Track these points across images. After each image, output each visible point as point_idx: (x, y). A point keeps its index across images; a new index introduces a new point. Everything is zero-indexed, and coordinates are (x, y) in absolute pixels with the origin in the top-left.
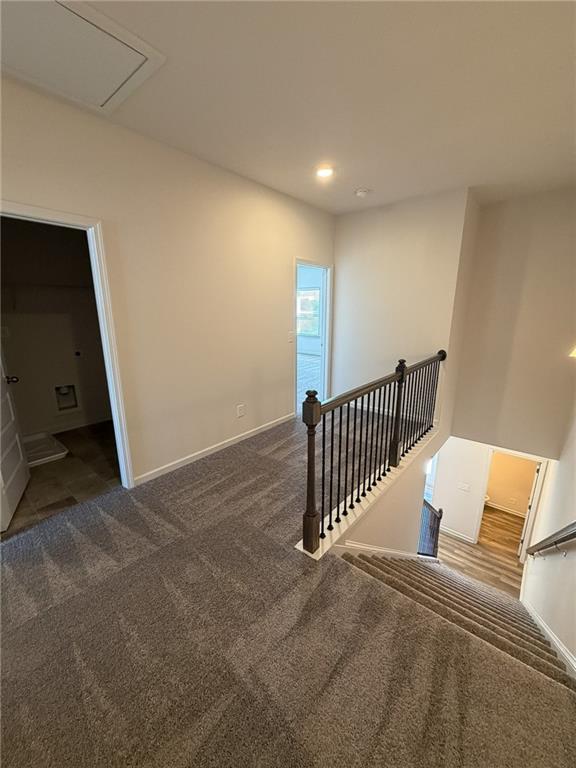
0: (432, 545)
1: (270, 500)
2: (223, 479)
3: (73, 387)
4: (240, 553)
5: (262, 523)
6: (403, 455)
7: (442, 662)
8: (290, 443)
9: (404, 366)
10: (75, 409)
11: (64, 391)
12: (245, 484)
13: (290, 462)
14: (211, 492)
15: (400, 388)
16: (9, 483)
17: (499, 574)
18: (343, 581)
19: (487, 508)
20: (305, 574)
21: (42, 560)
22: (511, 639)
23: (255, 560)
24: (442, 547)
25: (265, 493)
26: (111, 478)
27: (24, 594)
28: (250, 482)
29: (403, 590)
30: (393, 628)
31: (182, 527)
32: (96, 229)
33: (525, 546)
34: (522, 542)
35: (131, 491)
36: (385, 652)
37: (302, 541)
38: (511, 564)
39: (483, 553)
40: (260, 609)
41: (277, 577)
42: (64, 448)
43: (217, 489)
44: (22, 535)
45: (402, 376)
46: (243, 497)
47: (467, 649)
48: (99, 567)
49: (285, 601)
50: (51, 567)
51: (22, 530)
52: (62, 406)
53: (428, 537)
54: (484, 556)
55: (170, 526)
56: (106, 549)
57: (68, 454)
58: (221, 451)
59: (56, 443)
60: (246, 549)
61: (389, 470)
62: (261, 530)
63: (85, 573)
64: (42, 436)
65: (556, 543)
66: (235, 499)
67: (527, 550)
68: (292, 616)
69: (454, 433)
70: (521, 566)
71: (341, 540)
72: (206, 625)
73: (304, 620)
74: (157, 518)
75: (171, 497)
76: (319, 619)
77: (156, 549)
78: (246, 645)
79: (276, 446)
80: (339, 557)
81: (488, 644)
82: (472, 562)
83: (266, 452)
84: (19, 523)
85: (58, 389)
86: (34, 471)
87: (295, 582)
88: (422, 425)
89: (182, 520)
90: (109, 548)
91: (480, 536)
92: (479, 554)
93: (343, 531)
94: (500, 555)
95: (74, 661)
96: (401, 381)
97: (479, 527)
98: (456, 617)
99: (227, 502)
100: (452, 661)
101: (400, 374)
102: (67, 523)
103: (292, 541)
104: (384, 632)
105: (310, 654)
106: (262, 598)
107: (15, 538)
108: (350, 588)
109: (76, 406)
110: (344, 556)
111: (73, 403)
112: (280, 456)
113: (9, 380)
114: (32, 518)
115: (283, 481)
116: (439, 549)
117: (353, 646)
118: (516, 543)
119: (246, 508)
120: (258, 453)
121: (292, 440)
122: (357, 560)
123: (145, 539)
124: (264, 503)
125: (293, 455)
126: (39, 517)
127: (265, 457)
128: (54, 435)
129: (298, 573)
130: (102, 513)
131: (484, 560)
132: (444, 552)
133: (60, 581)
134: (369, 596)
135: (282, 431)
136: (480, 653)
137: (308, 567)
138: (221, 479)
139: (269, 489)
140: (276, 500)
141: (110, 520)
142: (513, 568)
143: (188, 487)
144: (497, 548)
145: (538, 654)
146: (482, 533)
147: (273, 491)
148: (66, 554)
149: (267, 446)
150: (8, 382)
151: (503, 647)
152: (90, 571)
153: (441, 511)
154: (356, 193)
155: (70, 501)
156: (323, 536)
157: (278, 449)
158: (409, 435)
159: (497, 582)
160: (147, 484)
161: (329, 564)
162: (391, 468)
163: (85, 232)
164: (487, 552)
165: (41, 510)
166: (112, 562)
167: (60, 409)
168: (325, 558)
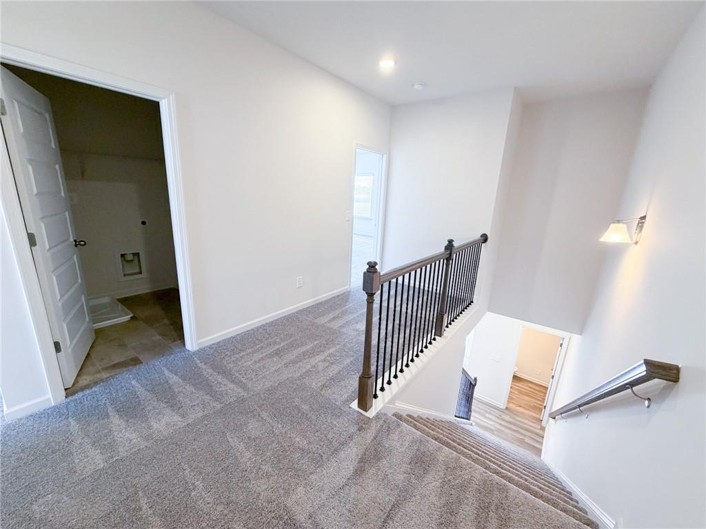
0: (466, 410)
1: (327, 364)
2: (282, 344)
3: (138, 254)
4: (299, 410)
5: (320, 384)
6: (447, 327)
7: (484, 508)
8: (344, 313)
9: (453, 245)
10: (140, 276)
11: (130, 258)
12: (303, 349)
13: (344, 330)
14: (270, 356)
15: (447, 265)
16: (75, 342)
17: (525, 435)
18: (395, 436)
19: (516, 378)
20: (359, 430)
21: (107, 416)
22: (540, 488)
23: (314, 418)
24: (475, 412)
25: (322, 357)
26: (175, 341)
27: (89, 446)
28: (308, 347)
29: (448, 445)
30: (441, 478)
31: (243, 386)
32: (169, 100)
33: (547, 412)
34: (545, 407)
35: (194, 353)
36: (433, 499)
37: (356, 401)
38: (535, 427)
39: (511, 417)
40: (319, 461)
41: (334, 433)
42: (129, 311)
43: (277, 353)
44: (87, 392)
45: (450, 254)
46: (300, 361)
47: (506, 496)
48: (164, 422)
49: (342, 455)
50: (116, 421)
51: (88, 387)
52: (127, 272)
53: (463, 402)
54: (511, 420)
55: (232, 386)
56: (172, 406)
57: (132, 318)
58: (281, 318)
59: (120, 306)
60: (305, 407)
61: (434, 339)
62: (318, 390)
63: (150, 427)
64: (106, 300)
65: (579, 406)
66: (294, 362)
67: (549, 414)
68: (349, 467)
69: (491, 309)
70: (543, 429)
71: (392, 401)
72: (268, 476)
73: (359, 471)
74: (219, 378)
75: (233, 359)
76: (373, 471)
77: (219, 406)
78: (307, 492)
79: (331, 315)
80: (390, 415)
81: (524, 492)
82: (501, 424)
83: (323, 320)
84: (84, 381)
85: (123, 256)
86: (98, 332)
87: (351, 437)
88: (464, 300)
89: (243, 380)
90: (174, 405)
91: (508, 402)
92: (507, 418)
93: (394, 393)
94: (526, 419)
95: (140, 509)
96: (449, 259)
97: (508, 394)
98: (495, 469)
99: (286, 365)
100: (493, 507)
101: (449, 252)
102: (131, 381)
103: (347, 401)
104: (432, 482)
105: (366, 501)
106: (320, 451)
107: (80, 394)
108: (401, 443)
109: (140, 273)
110: (395, 415)
111: (138, 270)
112: (335, 325)
113: (77, 244)
114: (98, 376)
115: (338, 346)
116: (473, 414)
117: (404, 494)
118: (540, 409)
119: (304, 370)
120: (316, 321)
121: (346, 310)
122: (405, 419)
123: (208, 397)
124: (321, 366)
125: (347, 323)
126: (104, 375)
127: (323, 326)
128: (119, 300)
129: (353, 429)
130: (166, 372)
131: (510, 423)
132: (477, 415)
133: (126, 435)
134: (418, 450)
135: (338, 303)
136: (517, 500)
137: (363, 424)
138: (280, 344)
139: (326, 354)
140: (332, 363)
141: (174, 379)
142: (535, 430)
143: (249, 351)
144: (523, 413)
145: (565, 501)
146: (510, 399)
147: (329, 355)
148: (131, 410)
149: (324, 315)
150: (76, 245)
151: (535, 494)
152: (155, 425)
153: (475, 379)
154: (413, 85)
155: (135, 361)
156: (375, 396)
157: (334, 318)
158: (452, 308)
159: (522, 443)
160: (210, 347)
161: (381, 422)
162: (437, 337)
163: (158, 103)
164: (514, 416)
165: (105, 369)
166: (177, 418)
167: (125, 275)
168: (378, 416)
